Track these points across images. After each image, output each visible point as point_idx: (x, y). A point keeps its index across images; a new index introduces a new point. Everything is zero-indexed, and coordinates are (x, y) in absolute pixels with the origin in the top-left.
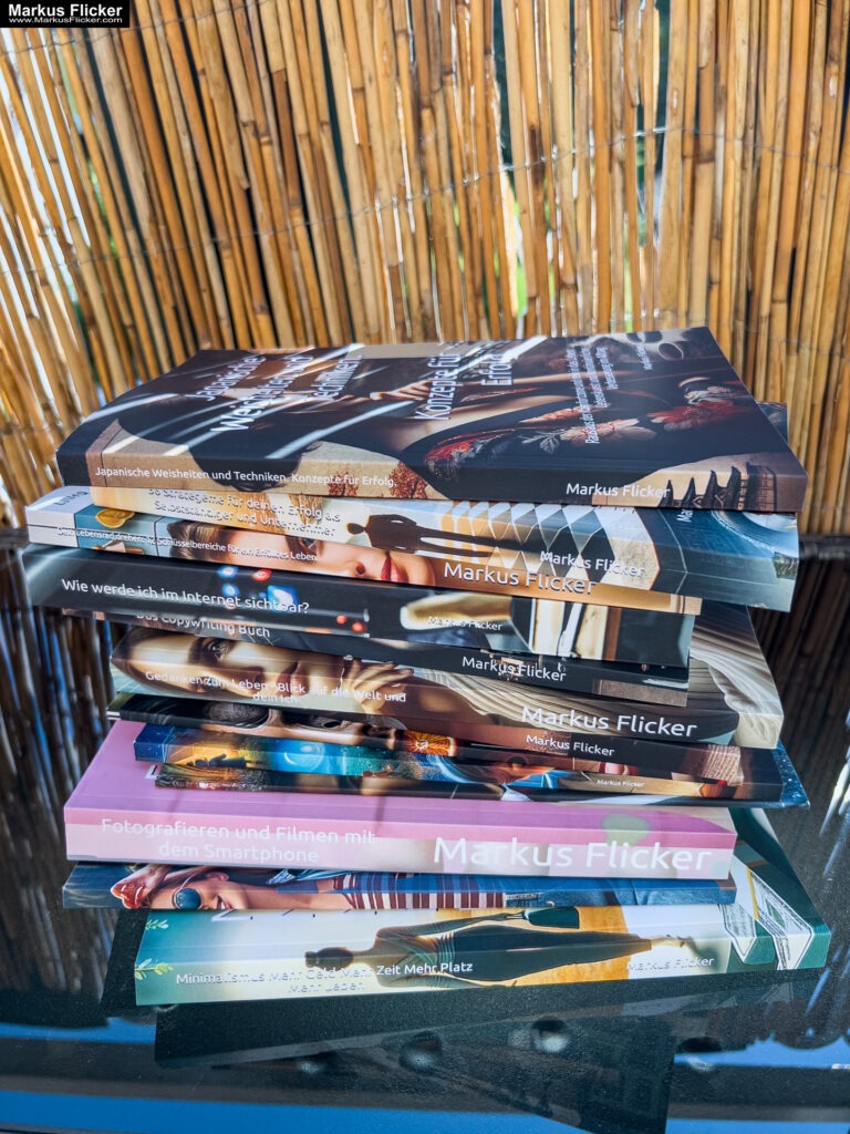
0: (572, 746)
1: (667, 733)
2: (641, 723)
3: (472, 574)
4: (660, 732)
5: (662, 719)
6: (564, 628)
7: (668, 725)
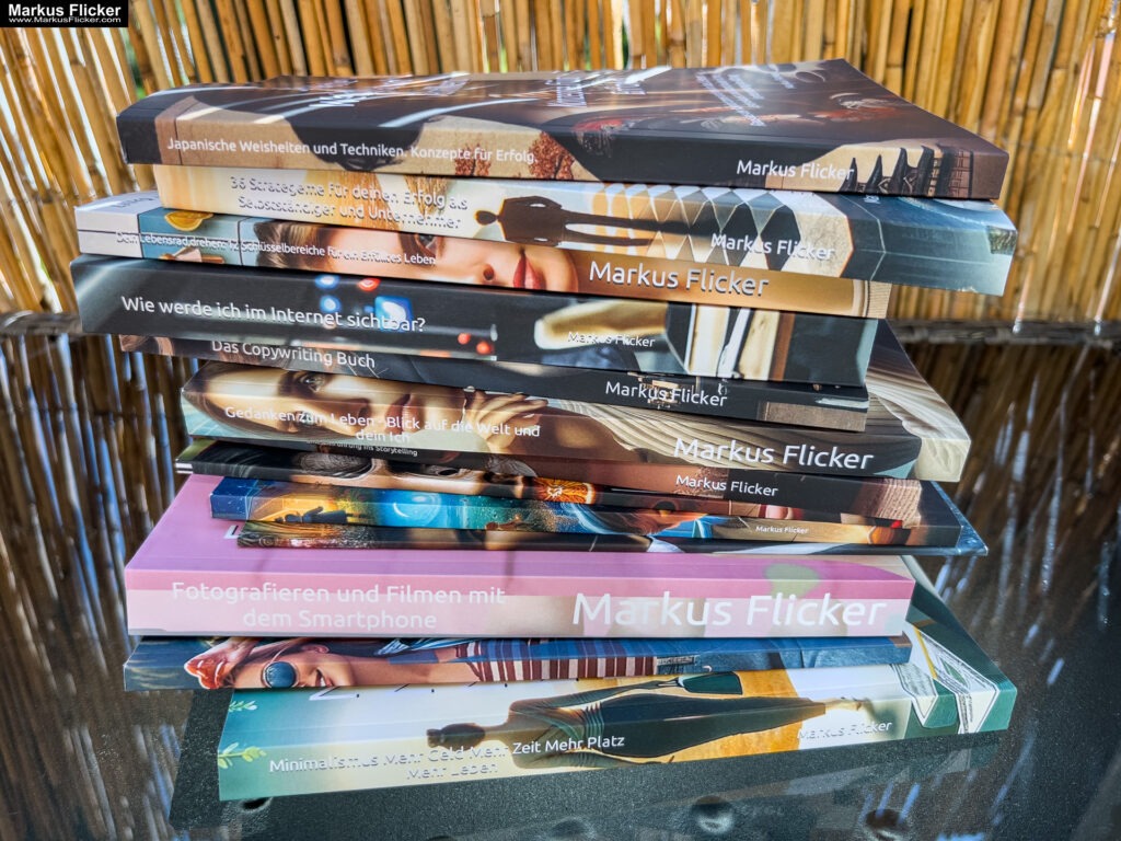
0: (729, 486)
1: (840, 465)
2: (811, 453)
3: (622, 275)
4: (831, 465)
5: (835, 449)
6: (727, 341)
7: (842, 455)
